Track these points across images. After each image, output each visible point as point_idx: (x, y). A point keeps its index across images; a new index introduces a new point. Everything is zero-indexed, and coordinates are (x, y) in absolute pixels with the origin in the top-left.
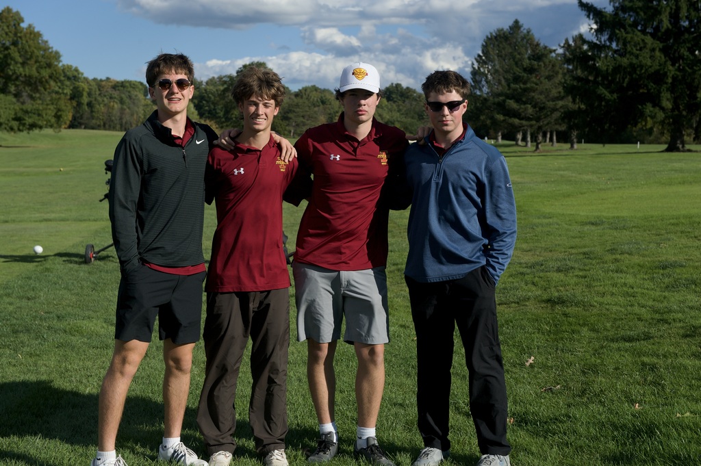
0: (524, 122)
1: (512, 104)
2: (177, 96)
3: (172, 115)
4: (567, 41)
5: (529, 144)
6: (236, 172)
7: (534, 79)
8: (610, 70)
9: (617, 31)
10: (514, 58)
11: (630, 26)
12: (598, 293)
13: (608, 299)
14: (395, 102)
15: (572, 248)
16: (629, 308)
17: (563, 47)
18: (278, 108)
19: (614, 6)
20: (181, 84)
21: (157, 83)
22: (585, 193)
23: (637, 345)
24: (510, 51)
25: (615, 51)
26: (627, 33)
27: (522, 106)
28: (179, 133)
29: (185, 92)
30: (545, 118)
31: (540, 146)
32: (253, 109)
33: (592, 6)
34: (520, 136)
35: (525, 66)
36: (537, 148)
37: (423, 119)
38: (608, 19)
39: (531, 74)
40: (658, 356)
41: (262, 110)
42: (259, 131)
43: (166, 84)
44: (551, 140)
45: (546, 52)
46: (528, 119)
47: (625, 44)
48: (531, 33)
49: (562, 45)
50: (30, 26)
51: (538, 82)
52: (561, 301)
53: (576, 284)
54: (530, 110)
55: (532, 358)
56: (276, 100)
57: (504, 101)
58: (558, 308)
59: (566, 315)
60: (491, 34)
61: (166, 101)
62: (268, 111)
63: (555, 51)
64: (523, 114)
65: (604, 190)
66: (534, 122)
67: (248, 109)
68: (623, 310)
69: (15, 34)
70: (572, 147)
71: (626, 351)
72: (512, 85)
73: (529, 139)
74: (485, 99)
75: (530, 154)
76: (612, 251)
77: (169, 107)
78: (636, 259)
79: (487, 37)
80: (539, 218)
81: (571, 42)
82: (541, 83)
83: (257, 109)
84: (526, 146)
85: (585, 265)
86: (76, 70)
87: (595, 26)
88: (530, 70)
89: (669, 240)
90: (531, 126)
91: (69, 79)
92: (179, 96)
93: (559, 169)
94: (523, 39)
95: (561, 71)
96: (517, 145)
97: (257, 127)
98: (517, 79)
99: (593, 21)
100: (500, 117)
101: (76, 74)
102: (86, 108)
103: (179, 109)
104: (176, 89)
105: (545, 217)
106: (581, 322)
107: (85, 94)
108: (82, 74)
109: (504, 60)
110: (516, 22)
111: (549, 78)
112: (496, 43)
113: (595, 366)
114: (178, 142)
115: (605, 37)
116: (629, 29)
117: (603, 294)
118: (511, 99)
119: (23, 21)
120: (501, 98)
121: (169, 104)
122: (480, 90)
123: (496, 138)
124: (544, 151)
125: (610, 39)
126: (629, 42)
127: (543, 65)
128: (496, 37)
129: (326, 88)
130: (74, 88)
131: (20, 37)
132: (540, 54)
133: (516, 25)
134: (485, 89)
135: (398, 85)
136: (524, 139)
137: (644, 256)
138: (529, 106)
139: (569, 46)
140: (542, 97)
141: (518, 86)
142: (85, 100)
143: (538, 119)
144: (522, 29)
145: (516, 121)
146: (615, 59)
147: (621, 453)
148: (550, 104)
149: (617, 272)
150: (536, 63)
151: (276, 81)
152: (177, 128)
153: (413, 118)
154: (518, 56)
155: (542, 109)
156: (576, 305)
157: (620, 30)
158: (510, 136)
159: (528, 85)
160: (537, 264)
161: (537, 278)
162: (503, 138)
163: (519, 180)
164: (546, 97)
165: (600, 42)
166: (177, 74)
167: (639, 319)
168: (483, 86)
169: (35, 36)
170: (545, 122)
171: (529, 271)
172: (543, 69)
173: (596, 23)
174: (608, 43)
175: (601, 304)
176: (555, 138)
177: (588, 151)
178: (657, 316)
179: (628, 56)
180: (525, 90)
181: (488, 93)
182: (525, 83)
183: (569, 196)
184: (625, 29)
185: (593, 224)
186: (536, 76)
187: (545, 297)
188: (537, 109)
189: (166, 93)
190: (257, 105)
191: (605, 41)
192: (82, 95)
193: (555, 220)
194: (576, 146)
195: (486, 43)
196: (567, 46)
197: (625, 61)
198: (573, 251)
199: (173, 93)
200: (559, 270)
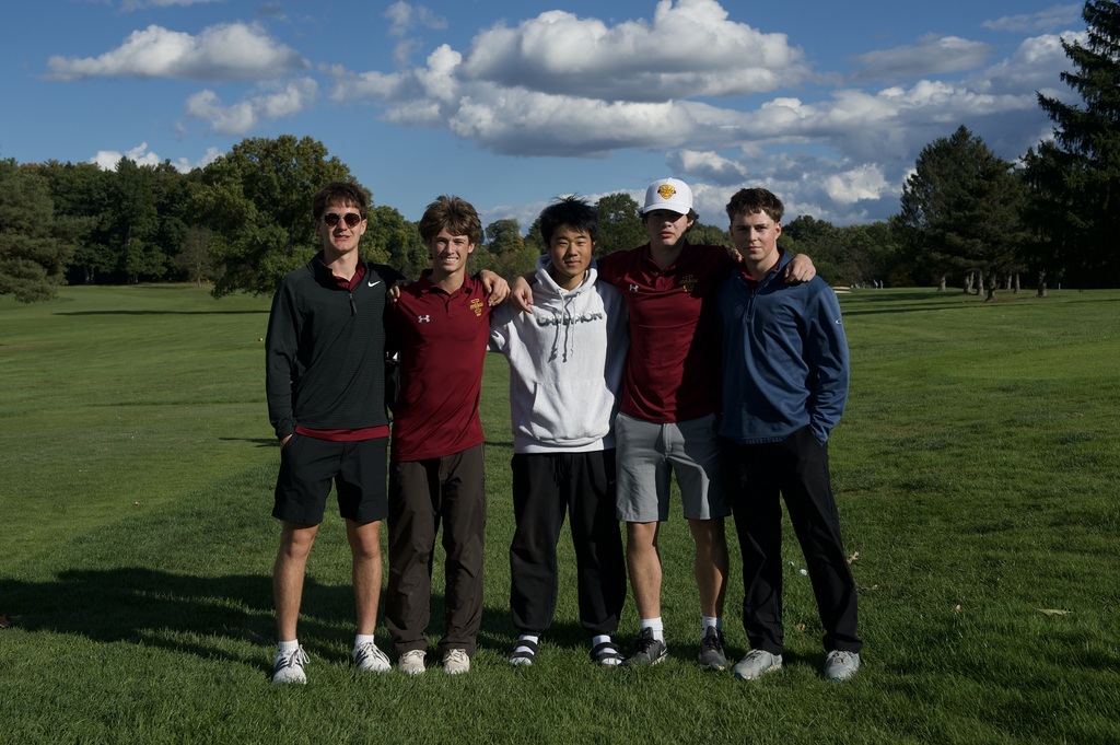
0: (972, 262)
1: (955, 238)
2: (345, 233)
3: (339, 254)
4: (1030, 151)
5: (982, 291)
6: (421, 319)
7: (984, 204)
8: (1082, 189)
9: (1093, 136)
10: (959, 177)
11: (1110, 127)
12: (968, 475)
13: (980, 481)
14: (803, 241)
15: (961, 420)
16: (1000, 492)
17: (1025, 160)
18: (473, 245)
19: (1089, 103)
20: (351, 220)
21: (323, 217)
22: (1020, 352)
23: (989, 536)
24: (954, 168)
25: (1092, 163)
26: (1108, 138)
27: (968, 241)
28: (348, 275)
29: (355, 228)
30: (1000, 255)
31: (993, 293)
32: (442, 246)
33: (1058, 103)
34: (969, 282)
35: (971, 187)
36: (990, 296)
37: (842, 262)
38: (1079, 120)
39: (980, 197)
40: (1008, 549)
41: (452, 248)
42: (452, 272)
43: (334, 219)
44: (1013, 285)
45: (1000, 168)
46: (977, 258)
47: (1105, 153)
48: (982, 143)
49: (1024, 157)
50: (334, 159)
51: (991, 208)
52: (921, 485)
53: (947, 464)
54: (980, 245)
55: (857, 553)
56: (470, 236)
57: (943, 234)
58: (914, 495)
59: (919, 502)
60: (929, 146)
61: (332, 238)
62: (460, 248)
63: (1013, 165)
64: (970, 251)
65: (1048, 347)
66: (985, 262)
67: (436, 247)
68: (991, 494)
69: (316, 170)
70: (1040, 293)
71: (973, 544)
72: (953, 213)
73: (981, 285)
74: (922, 233)
75: (981, 304)
76: (1010, 423)
77: (335, 245)
78: (1034, 433)
79: (925, 150)
80: (940, 384)
81: (1036, 153)
82: (995, 208)
83: (447, 247)
84: (978, 294)
85: (968, 441)
86: (395, 213)
87: (1061, 130)
88: (979, 193)
89: (1089, 407)
90: (981, 267)
91: (385, 224)
92: (347, 233)
93: (1005, 322)
94: (972, 151)
95: (1021, 193)
96: (966, 293)
97: (448, 268)
98: (960, 205)
99: (1060, 124)
100: (937, 256)
101: (394, 218)
102: (407, 259)
103: (347, 248)
104: (344, 225)
105: (947, 383)
106: (934, 511)
107: (405, 243)
108: (403, 217)
109: (946, 180)
110: (962, 129)
111: (1005, 202)
112: (937, 158)
113: (928, 562)
114: (344, 285)
115: (1076, 145)
116: (1110, 133)
117: (975, 476)
118: (952, 231)
119: (327, 154)
120: (938, 230)
121: (336, 241)
122: (915, 220)
123: (939, 286)
124: (999, 300)
125: (1085, 147)
126: (1111, 150)
127: (997, 185)
128: (935, 150)
129: (713, 225)
130: (393, 236)
131: (322, 173)
132: (993, 170)
133: (962, 133)
134: (922, 220)
135: (808, 218)
136: (976, 286)
137: (1047, 428)
138: (979, 241)
139: (1034, 158)
140: (997, 228)
141: (962, 214)
142: (405, 250)
143: (991, 258)
144: (970, 138)
145: (961, 261)
146: (1089, 173)
147: (910, 660)
148: (1007, 237)
149: (1003, 449)
150: (986, 182)
151: (469, 214)
152: (345, 269)
153: (828, 261)
154: (965, 174)
155: (996, 244)
156: (937, 490)
157: (1096, 135)
158: (957, 281)
159: (977, 212)
160: (908, 440)
161: (902, 458)
162: (947, 286)
163: (942, 338)
164: (1001, 228)
165: (1071, 151)
166: (347, 206)
167: (1008, 506)
168: (919, 217)
169: (340, 169)
170: (1001, 262)
171: (894, 449)
172: (996, 190)
173: (1064, 126)
174: (1081, 153)
175: (967, 488)
176: (1018, 282)
177: (1060, 299)
178: (1031, 501)
179: (1109, 168)
180: (973, 219)
181: (926, 225)
182: (971, 210)
183: (996, 356)
184: (1104, 133)
185: (1004, 390)
186: (987, 200)
187: (904, 480)
188: (990, 244)
189: (333, 229)
190: (446, 241)
191: (1076, 150)
192: (402, 245)
193: (959, 386)
194: (1045, 293)
195: (923, 158)
196: (1031, 158)
197: (1105, 175)
198: (962, 424)
199: (341, 230)
200: (933, 448)
